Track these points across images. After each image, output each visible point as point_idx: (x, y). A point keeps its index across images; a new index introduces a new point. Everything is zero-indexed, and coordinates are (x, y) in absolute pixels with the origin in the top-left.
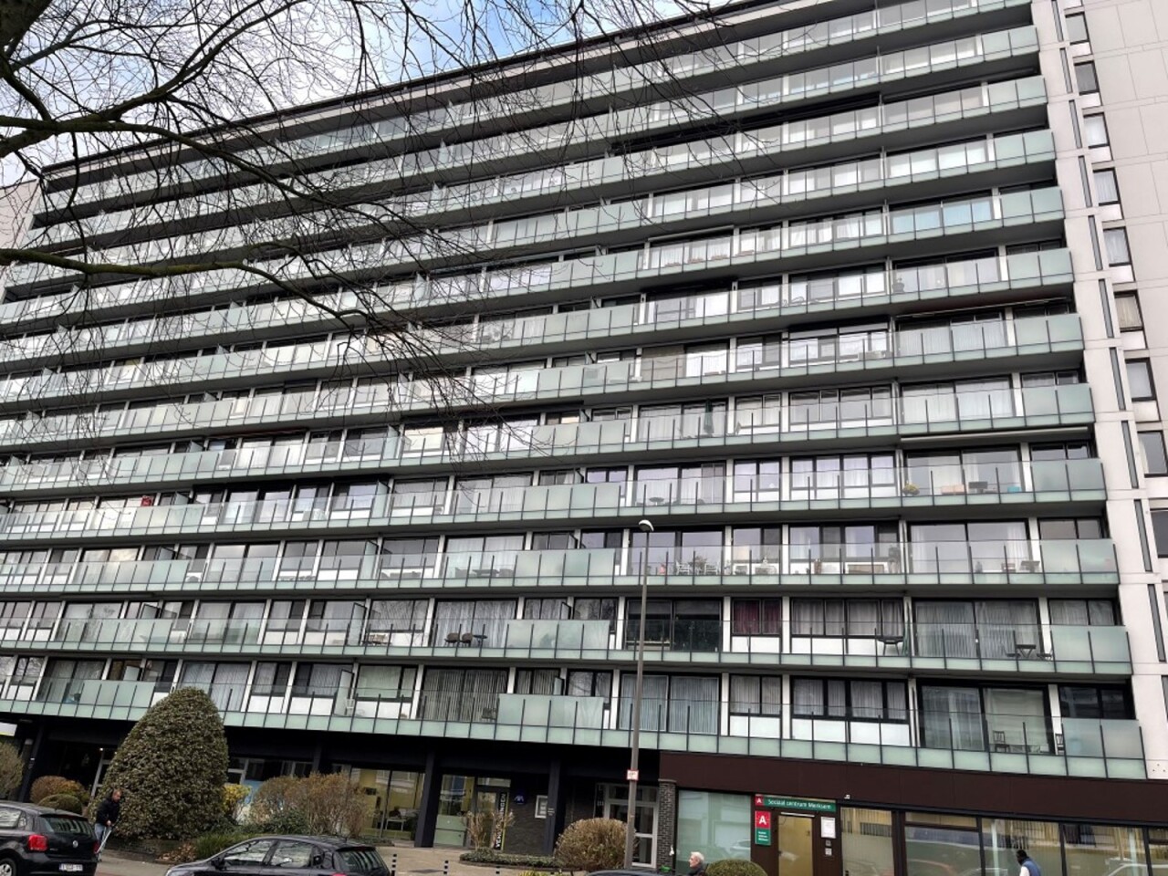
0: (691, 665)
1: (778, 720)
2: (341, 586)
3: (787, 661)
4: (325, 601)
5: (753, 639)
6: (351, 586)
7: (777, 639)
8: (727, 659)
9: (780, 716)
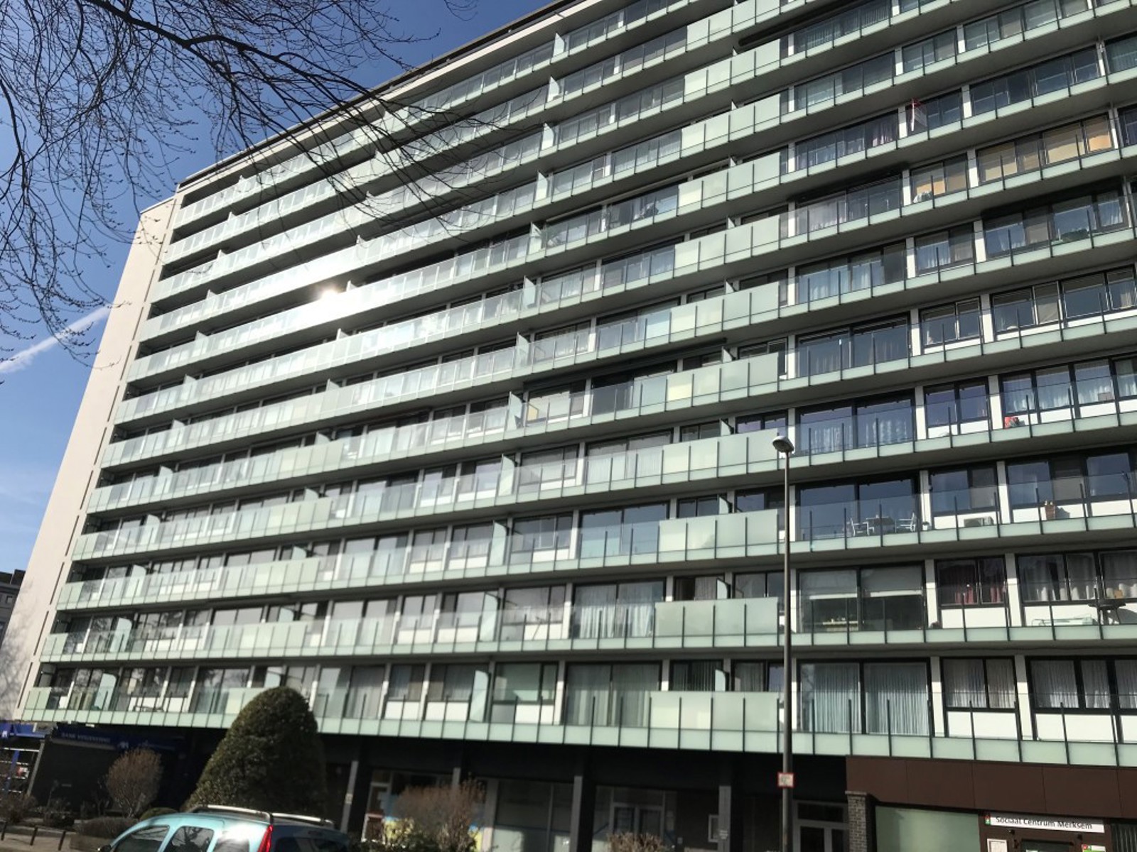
0: (887, 647)
1: (1013, 716)
2: (470, 575)
3: (1019, 636)
4: (457, 594)
5: (966, 610)
6: (481, 574)
7: (1002, 610)
8: (935, 637)
9: (1016, 710)
